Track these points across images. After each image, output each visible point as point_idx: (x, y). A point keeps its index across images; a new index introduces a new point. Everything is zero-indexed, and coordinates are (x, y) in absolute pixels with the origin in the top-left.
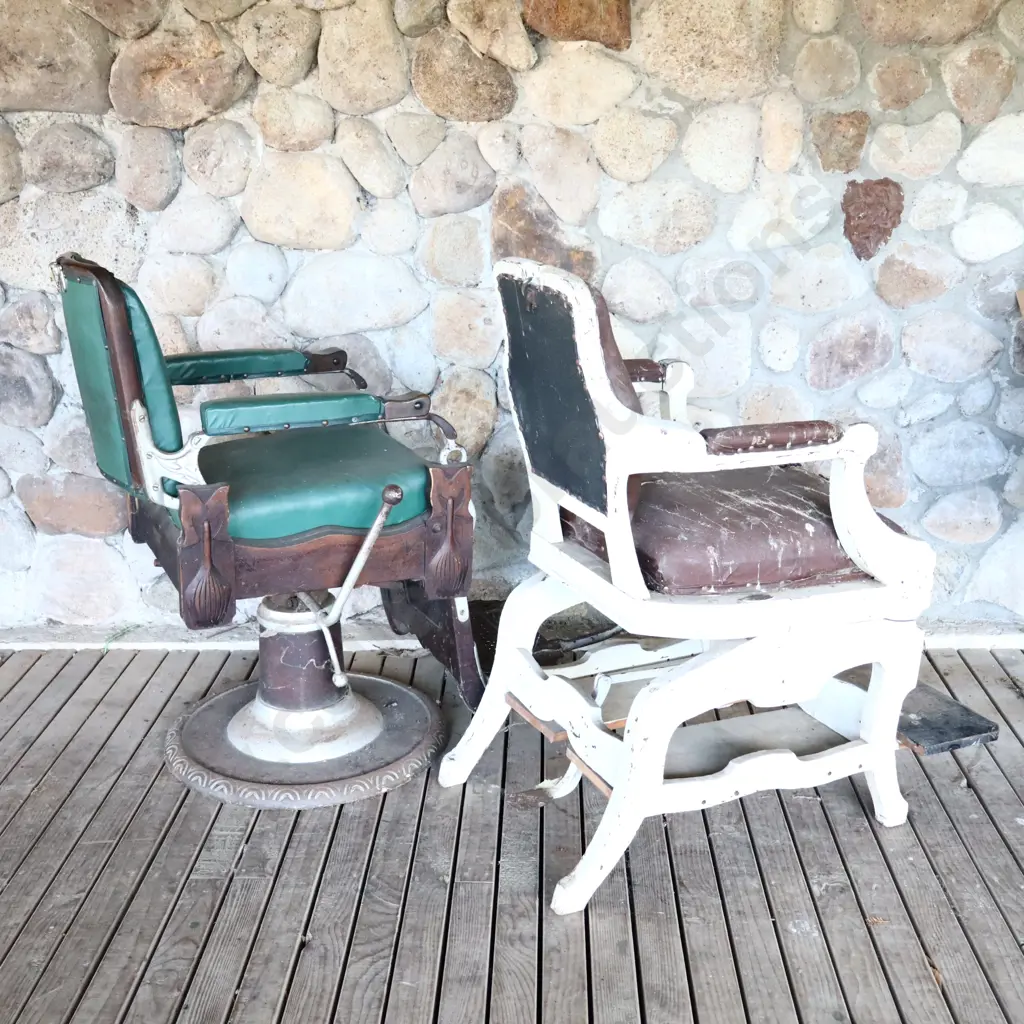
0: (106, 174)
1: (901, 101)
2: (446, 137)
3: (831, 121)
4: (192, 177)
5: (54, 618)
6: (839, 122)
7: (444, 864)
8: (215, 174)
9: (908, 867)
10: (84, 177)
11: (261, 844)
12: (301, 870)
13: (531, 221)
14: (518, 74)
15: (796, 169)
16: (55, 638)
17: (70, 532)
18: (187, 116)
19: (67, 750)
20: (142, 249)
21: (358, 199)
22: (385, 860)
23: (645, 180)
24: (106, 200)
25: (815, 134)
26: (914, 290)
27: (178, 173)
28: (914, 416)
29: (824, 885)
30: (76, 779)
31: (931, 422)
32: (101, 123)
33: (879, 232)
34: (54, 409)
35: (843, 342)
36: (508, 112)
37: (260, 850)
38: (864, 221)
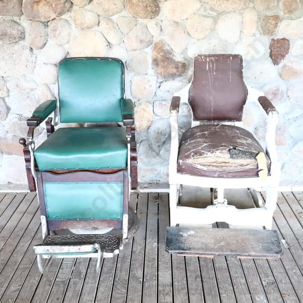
0: (22, 37)
1: (290, 12)
2: (136, 24)
3: (267, 18)
4: (51, 38)
5: (10, 182)
6: (269, 19)
7: (140, 274)
8: (59, 38)
9: (293, 274)
10: (15, 38)
11: (79, 266)
12: (93, 277)
13: (165, 53)
14: (161, 3)
15: (254, 35)
16: (10, 188)
17: (14, 154)
18: (49, 18)
19: (15, 231)
20: (35, 62)
21: (107, 46)
22: (121, 273)
23: (203, 39)
24: (22, 46)
25: (261, 23)
26: (292, 75)
27: (46, 37)
28: (291, 116)
29: (267, 281)
30: (18, 241)
31: (296, 118)
32: (20, 19)
33: (282, 56)
34: (7, 115)
35: (268, 92)
36: (157, 16)
37: (79, 269)
38: (277, 52)
